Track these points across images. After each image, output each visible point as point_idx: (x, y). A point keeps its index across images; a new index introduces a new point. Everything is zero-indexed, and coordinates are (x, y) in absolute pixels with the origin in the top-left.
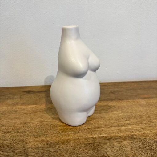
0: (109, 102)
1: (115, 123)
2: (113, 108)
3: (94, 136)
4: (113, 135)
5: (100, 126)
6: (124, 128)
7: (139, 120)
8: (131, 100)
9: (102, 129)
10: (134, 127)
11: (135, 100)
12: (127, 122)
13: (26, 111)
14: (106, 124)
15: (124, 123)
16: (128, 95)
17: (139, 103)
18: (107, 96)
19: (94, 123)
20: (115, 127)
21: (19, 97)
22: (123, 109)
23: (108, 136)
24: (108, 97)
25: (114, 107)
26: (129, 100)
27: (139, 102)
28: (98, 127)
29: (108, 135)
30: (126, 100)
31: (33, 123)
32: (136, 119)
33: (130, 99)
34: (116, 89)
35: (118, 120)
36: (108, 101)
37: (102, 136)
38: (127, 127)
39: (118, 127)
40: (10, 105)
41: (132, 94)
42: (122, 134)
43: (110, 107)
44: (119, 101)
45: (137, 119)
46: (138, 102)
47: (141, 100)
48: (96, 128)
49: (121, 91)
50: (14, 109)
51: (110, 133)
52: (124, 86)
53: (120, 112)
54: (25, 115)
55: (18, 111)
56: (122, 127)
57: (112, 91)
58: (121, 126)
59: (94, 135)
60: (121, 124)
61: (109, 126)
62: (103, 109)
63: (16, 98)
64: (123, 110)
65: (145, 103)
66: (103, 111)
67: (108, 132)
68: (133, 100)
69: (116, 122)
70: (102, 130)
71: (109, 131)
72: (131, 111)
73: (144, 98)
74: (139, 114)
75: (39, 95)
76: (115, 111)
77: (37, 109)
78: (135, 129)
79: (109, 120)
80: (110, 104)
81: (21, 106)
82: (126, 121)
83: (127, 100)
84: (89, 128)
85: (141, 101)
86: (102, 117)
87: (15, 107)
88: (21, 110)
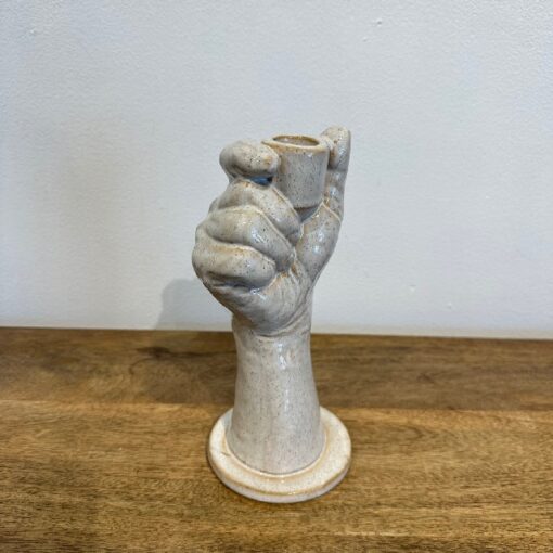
0: (415, 412)
1: (430, 493)
2: (428, 436)
3: (364, 534)
4: (423, 534)
5: (382, 500)
6: (457, 512)
7: (509, 487)
8: (489, 413)
9: (390, 509)
10: (491, 512)
11: (500, 414)
12: (471, 491)
13: (150, 425)
14: (403, 493)
15: (458, 495)
16: (478, 392)
17: (513, 425)
18: (409, 392)
19: (363, 488)
20: (432, 505)
21: (125, 368)
22: (460, 445)
23: (407, 538)
24: (414, 396)
25: (430, 432)
26: (482, 413)
27: (515, 420)
28: (379, 504)
29: (407, 534)
30: (470, 411)
31: (174, 470)
32: (498, 483)
33: (484, 409)
34: (441, 366)
35: (443, 482)
36: (411, 408)
37: (387, 534)
38: (467, 511)
39: (440, 507)
40: (99, 398)
41: (494, 387)
42: (451, 534)
43: (419, 433)
44: (450, 414)
45: (503, 485)
46: (509, 421)
47: (519, 413)
48: (370, 505)
49: (458, 375)
50: (113, 413)
51: (413, 526)
52: (468, 357)
53: (451, 453)
54: (148, 437)
55: (125, 421)
56: (454, 510)
57: (428, 374)
58: (451, 505)
59: (365, 530)
60: (450, 497)
61: (410, 503)
62: (395, 440)
63: (117, 375)
64: (460, 449)
65: (534, 428)
66: (395, 447)
67: (408, 522)
68: (495, 414)
69: (435, 490)
70: (390, 514)
71: (411, 519)
72: (486, 454)
73: (532, 408)
74: (510, 465)
75: (189, 366)
76: (434, 447)
77: (185, 421)
78: (495, 519)
79: (412, 480)
80: (417, 422)
81: (134, 403)
82: (467, 487)
83: (475, 412)
84: (350, 503)
85: (519, 418)
86: (391, 467)
87: (115, 407)
88: (134, 417)
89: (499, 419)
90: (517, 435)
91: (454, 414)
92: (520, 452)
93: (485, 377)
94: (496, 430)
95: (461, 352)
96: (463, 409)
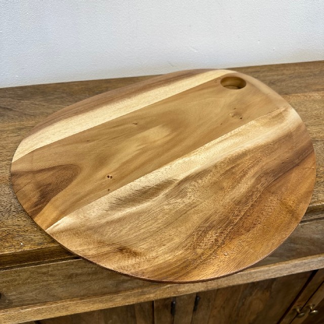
89: (306, 96)
90: (315, 101)
91: (288, 96)
92: (318, 107)
93: (296, 80)
94: (306, 100)
95: (282, 70)
96: (291, 94)
